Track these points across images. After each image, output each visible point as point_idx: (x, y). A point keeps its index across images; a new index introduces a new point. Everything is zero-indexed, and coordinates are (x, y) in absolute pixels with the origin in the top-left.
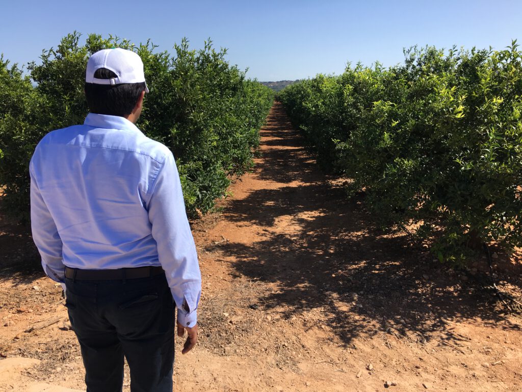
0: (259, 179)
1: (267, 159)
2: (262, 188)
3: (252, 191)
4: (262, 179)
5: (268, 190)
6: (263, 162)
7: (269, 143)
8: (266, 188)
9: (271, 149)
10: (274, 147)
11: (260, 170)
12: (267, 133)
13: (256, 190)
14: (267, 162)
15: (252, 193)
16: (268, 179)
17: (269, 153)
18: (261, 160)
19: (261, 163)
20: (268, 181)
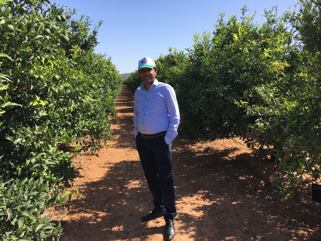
0: (117, 148)
1: (122, 125)
2: (122, 160)
3: (111, 165)
4: (121, 146)
5: (128, 162)
6: (119, 128)
7: (122, 111)
8: (126, 159)
9: (125, 116)
10: (127, 114)
11: (118, 137)
12: (120, 103)
13: (115, 162)
14: (123, 127)
15: (111, 167)
16: (126, 147)
17: (123, 119)
18: (117, 126)
19: (118, 128)
20: (126, 149)
